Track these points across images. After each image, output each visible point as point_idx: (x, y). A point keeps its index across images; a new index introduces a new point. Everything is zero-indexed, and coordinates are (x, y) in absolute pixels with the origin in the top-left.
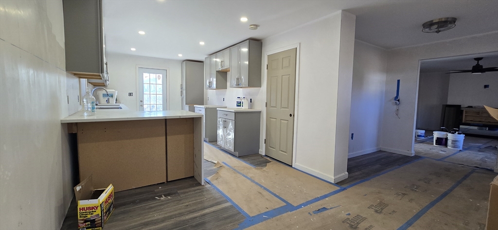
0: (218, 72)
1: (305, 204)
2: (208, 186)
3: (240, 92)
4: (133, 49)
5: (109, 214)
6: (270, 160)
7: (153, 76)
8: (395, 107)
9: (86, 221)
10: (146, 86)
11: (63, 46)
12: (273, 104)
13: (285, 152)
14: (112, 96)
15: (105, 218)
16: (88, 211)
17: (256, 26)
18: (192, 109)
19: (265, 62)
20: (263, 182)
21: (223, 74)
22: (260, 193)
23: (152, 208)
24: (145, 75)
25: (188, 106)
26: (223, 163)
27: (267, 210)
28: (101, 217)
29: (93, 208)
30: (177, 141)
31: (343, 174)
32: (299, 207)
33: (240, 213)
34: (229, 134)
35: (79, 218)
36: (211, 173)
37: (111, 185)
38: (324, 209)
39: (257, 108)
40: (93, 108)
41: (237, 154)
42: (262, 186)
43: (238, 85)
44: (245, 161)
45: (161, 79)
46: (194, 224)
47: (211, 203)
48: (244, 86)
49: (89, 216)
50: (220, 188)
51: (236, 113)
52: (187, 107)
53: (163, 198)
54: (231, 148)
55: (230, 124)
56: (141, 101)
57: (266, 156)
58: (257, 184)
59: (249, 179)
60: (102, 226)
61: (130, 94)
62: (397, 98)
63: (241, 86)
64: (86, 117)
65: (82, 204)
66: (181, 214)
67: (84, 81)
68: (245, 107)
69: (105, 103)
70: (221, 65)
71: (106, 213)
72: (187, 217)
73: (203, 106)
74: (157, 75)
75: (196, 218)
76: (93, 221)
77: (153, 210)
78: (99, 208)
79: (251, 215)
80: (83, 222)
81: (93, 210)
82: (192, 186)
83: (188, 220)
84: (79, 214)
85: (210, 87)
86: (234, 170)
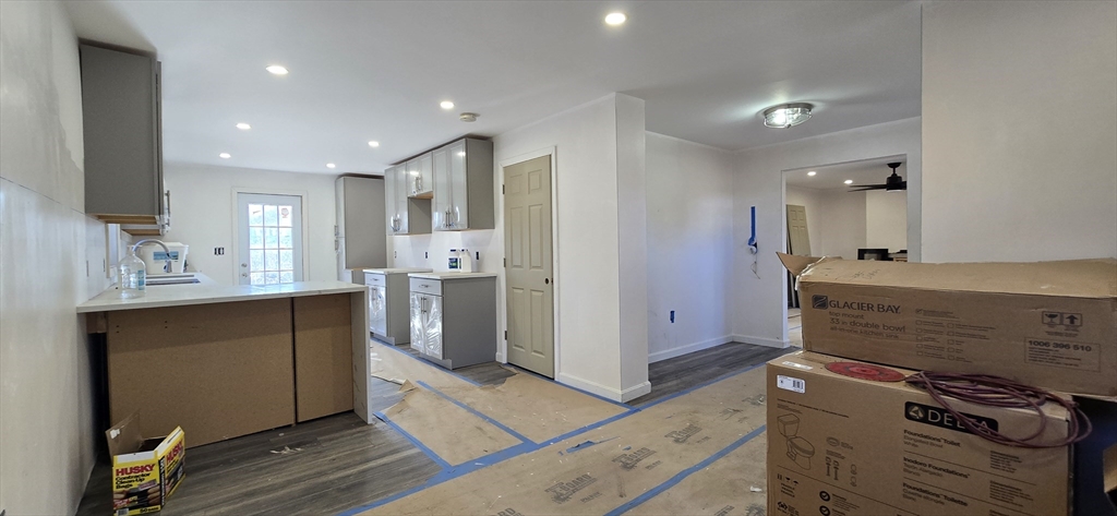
0: (411, 199)
1: (555, 440)
2: (380, 425)
3: (457, 239)
4: (225, 156)
5: (175, 483)
6: (515, 371)
7: (271, 209)
8: (751, 258)
9: (128, 495)
10: (255, 232)
11: (80, 165)
12: (517, 261)
13: (541, 353)
14: (176, 257)
15: (168, 489)
16: (133, 475)
17: (474, 116)
18: (359, 278)
19: (499, 179)
20: (490, 410)
21: (421, 205)
22: (480, 429)
23: (261, 468)
24: (252, 208)
25: (350, 271)
26: (419, 382)
27: (486, 454)
28: (160, 484)
29: (143, 468)
30: (315, 342)
31: (641, 385)
32: (547, 444)
33: (433, 462)
34: (432, 325)
35: (115, 489)
36: (388, 402)
37: (179, 428)
38: (589, 443)
39: (488, 271)
40: (140, 283)
41: (449, 363)
42: (485, 417)
43: (450, 225)
44: (464, 377)
45: (290, 216)
46: (343, 486)
47: (380, 452)
48: (460, 228)
49: (135, 485)
50: (404, 426)
51: (444, 282)
52: (348, 275)
53: (287, 451)
54: (436, 351)
55: (434, 305)
56: (244, 266)
57: (509, 364)
58: (478, 414)
59: (464, 407)
60: (160, 503)
61: (219, 251)
62: (752, 242)
63: (455, 228)
64: (125, 300)
65: (121, 461)
66: (321, 474)
67: (114, 228)
68: (465, 270)
69: (162, 272)
70: (417, 184)
71: (169, 479)
72: (331, 477)
73: (381, 271)
74: (281, 208)
75: (349, 476)
76: (143, 495)
77: (264, 471)
78: (156, 468)
79: (453, 464)
80: (122, 496)
81: (145, 472)
82: (349, 427)
83: (332, 482)
84: (115, 481)
85: (396, 230)
86: (439, 393)
